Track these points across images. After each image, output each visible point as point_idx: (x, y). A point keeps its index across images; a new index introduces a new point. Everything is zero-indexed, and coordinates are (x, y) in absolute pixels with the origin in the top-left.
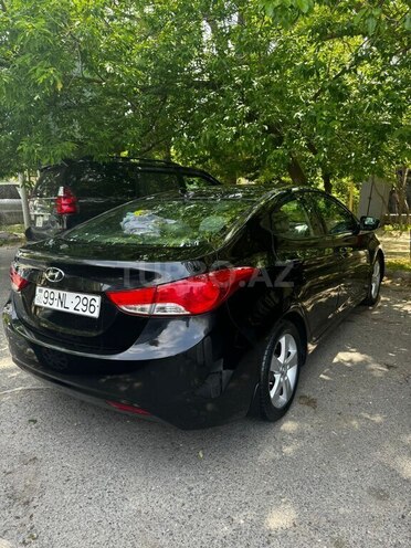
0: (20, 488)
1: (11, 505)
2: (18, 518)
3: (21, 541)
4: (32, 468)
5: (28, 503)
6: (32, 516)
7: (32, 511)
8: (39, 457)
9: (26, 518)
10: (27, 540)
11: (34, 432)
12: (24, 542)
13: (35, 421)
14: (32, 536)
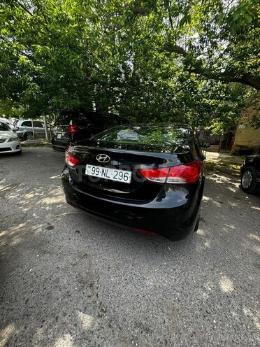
0: (84, 275)
1: (83, 287)
2: (89, 297)
3: (97, 314)
4: (86, 261)
5: (91, 285)
6: (97, 295)
7: (96, 291)
8: (88, 253)
9: (95, 296)
10: (101, 314)
11: (81, 238)
12: (99, 315)
13: (79, 232)
14: (102, 310)
